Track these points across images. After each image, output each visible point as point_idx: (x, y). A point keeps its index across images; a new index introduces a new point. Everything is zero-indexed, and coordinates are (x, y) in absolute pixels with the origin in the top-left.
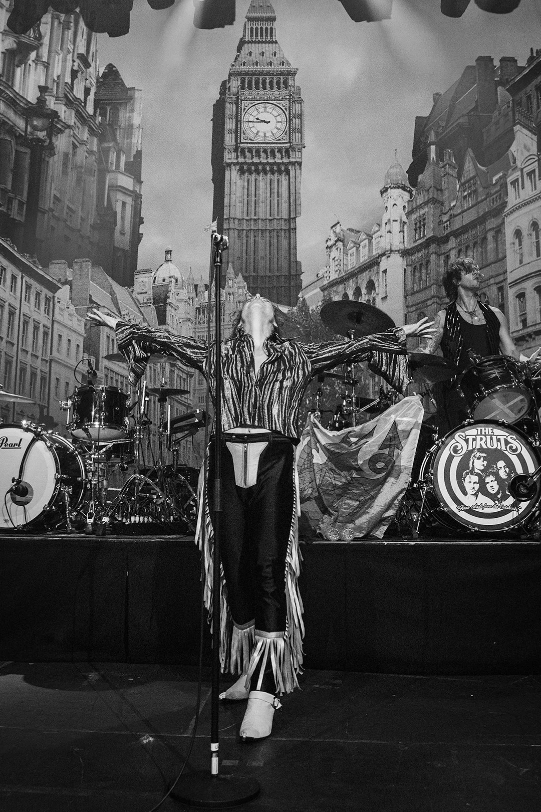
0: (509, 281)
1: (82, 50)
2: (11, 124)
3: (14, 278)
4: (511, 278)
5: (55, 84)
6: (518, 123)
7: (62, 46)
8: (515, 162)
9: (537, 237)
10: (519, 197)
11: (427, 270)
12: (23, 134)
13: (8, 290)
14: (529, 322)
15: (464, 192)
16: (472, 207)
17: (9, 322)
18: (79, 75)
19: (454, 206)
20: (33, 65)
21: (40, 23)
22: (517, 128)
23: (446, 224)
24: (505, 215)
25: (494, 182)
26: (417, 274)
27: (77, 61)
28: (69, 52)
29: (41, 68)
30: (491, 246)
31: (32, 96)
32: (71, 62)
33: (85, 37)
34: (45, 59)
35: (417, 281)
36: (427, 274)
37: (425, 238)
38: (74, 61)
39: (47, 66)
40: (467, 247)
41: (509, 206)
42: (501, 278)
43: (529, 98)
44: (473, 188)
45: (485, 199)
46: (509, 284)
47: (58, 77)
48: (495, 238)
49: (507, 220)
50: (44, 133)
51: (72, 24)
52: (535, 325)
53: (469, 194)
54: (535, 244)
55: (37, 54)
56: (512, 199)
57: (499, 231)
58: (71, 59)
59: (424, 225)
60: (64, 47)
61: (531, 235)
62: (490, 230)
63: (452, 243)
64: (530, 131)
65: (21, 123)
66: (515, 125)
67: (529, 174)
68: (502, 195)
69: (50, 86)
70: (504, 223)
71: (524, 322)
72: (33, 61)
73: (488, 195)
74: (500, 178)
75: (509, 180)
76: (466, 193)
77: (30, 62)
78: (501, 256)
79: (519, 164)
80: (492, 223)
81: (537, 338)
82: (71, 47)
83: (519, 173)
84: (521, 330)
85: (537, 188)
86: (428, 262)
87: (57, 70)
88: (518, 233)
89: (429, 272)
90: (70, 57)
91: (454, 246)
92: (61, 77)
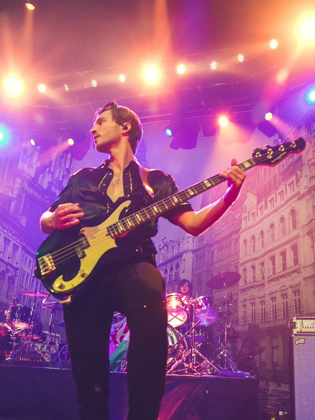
0: (240, 263)
1: (68, 167)
2: (35, 197)
3: (30, 261)
4: (241, 262)
5: (55, 181)
6: (249, 191)
7: (59, 166)
8: (246, 209)
9: (254, 243)
10: (247, 225)
11: (203, 259)
12: (40, 201)
13: (27, 267)
14: (248, 282)
15: (223, 223)
16: (226, 229)
17: (26, 280)
18: (66, 177)
19: (218, 230)
20: (47, 173)
21: (52, 156)
22: (248, 194)
23: (213, 238)
24: (240, 233)
25: (236, 218)
26: (199, 261)
27: (65, 171)
28: (63, 168)
29: (50, 174)
30: (233, 247)
31: (45, 186)
32: (63, 172)
33: (69, 161)
34: (52, 171)
35: (198, 264)
36: (203, 260)
37: (204, 244)
38: (64, 171)
39: (53, 174)
40: (222, 248)
41: (242, 229)
42: (237, 262)
43: (254, 180)
44: (227, 221)
45: (232, 226)
46: (240, 264)
47: (57, 178)
48: (235, 243)
49: (241, 235)
50: (49, 201)
51: (65, 156)
52: (250, 283)
53: (225, 224)
54: (253, 246)
55: (49, 169)
56: (243, 226)
57: (237, 240)
58: (63, 170)
59: (203, 238)
60: (61, 165)
61: (251, 242)
62: (233, 240)
63: (216, 246)
64: (254, 195)
65: (39, 197)
66: (247, 192)
67: (252, 214)
68: (239, 224)
69: (53, 182)
70: (240, 236)
71: (245, 282)
72: (47, 172)
73: (233, 224)
74: (239, 216)
75: (243, 216)
76: (223, 224)
77: (46, 172)
78: (237, 252)
79: (248, 210)
80: (234, 237)
81: (251, 289)
82: (63, 166)
83: (248, 214)
84: (244, 286)
85: (256, 221)
86: (204, 255)
87: (57, 175)
88: (245, 241)
89: (204, 259)
90: (62, 170)
91: (216, 248)
92: (58, 178)
